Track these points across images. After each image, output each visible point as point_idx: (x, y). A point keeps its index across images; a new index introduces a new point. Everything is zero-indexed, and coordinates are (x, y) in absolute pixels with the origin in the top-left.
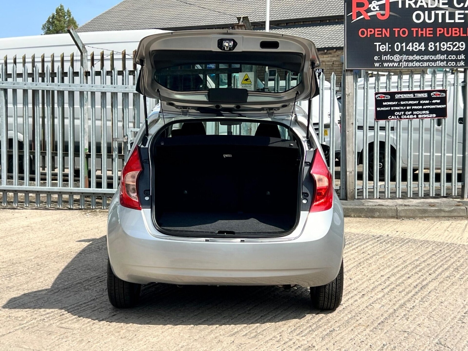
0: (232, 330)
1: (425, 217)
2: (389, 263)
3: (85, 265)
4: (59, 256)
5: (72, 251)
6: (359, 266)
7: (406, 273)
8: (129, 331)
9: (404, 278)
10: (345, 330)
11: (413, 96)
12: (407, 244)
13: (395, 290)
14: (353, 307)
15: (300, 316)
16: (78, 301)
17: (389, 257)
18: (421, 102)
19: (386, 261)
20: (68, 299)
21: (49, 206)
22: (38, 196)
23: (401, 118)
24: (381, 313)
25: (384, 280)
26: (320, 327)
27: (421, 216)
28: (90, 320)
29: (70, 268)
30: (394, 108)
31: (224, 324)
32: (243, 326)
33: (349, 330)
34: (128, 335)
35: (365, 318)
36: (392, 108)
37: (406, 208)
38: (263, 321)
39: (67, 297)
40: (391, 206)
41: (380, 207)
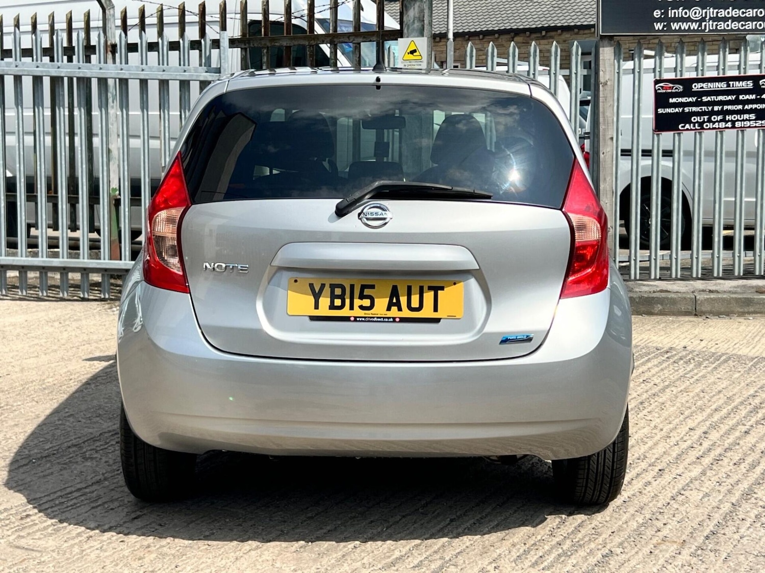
0: (388, 554)
1: (749, 313)
2: (699, 403)
3: (93, 408)
4: (45, 389)
5: (71, 379)
6: (641, 408)
7: (738, 424)
8: (164, 555)
9: (737, 434)
10: (637, 553)
11: (725, 85)
12: (726, 364)
13: (726, 460)
14: (645, 499)
15: (534, 520)
16: (66, 486)
17: (697, 390)
18: (741, 97)
19: (693, 398)
20: (45, 480)
21: (45, 294)
22: (23, 274)
23: (702, 128)
24: (706, 513)
25: (696, 437)
26: (580, 546)
27: (742, 310)
28: (83, 528)
29: (60, 414)
30: (690, 108)
31: (372, 539)
32: (413, 544)
33: (645, 553)
34: (160, 565)
35: (673, 524)
36: (687, 110)
37: (712, 296)
38: (455, 532)
39: (44, 476)
40: (684, 293)
41: (663, 295)
